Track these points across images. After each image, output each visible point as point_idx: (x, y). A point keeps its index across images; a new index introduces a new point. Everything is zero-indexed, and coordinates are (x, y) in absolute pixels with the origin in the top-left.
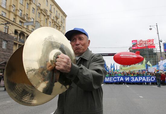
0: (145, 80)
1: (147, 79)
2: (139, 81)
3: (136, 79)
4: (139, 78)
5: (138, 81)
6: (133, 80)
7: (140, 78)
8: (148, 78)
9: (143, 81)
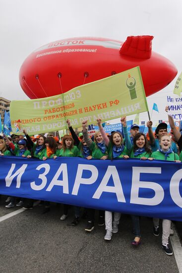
0: (118, 189)
1: (137, 185)
2: (75, 192)
3: (61, 178)
4: (81, 167)
5: (66, 191)
6: (39, 182)
7: (87, 174)
8: (144, 177)
9: (97, 195)
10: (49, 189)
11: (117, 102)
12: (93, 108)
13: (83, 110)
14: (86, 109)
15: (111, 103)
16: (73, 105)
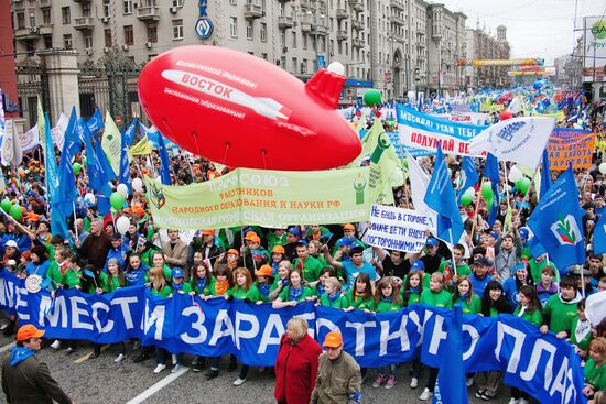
10: (213, 342)
11: (337, 204)
12: (304, 206)
13: (288, 205)
14: (293, 204)
15: (329, 203)
16: (270, 193)
